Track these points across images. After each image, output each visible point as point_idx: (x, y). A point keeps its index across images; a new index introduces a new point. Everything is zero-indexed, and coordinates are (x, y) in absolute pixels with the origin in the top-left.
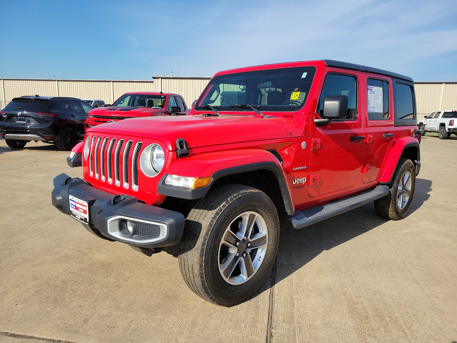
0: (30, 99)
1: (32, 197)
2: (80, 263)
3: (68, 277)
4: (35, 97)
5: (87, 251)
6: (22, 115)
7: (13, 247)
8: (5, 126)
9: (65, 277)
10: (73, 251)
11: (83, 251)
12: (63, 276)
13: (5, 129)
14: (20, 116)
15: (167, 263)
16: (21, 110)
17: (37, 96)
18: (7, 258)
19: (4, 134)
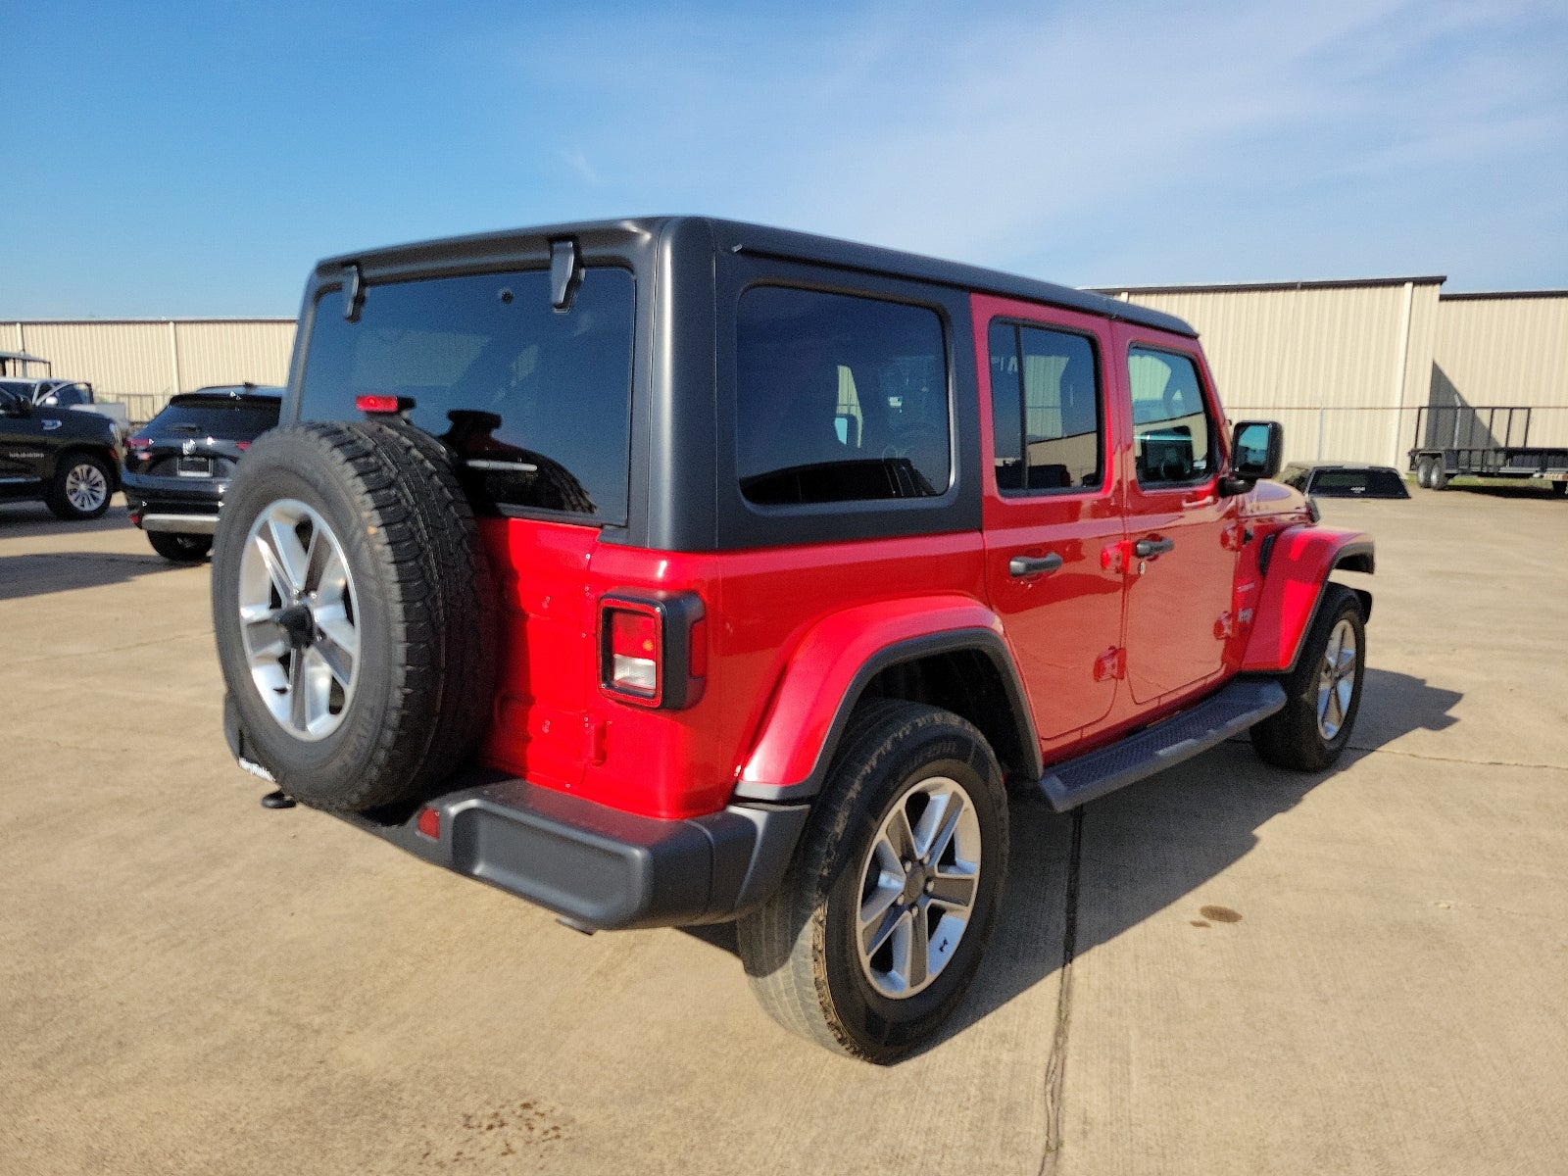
0: (227, 397)
1: (182, 762)
2: (279, 1080)
3: (218, 1156)
4: (242, 391)
5: (317, 1021)
6: (198, 452)
7: (58, 991)
8: (144, 490)
9: (207, 1157)
10: (268, 1019)
11: (305, 1020)
12: (200, 1149)
13: (144, 498)
14: (190, 456)
15: (612, 1092)
16: (197, 433)
17: (248, 386)
18: (23, 1046)
19: (141, 515)
